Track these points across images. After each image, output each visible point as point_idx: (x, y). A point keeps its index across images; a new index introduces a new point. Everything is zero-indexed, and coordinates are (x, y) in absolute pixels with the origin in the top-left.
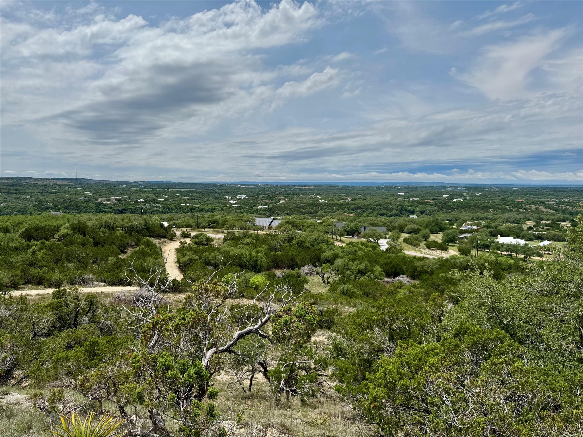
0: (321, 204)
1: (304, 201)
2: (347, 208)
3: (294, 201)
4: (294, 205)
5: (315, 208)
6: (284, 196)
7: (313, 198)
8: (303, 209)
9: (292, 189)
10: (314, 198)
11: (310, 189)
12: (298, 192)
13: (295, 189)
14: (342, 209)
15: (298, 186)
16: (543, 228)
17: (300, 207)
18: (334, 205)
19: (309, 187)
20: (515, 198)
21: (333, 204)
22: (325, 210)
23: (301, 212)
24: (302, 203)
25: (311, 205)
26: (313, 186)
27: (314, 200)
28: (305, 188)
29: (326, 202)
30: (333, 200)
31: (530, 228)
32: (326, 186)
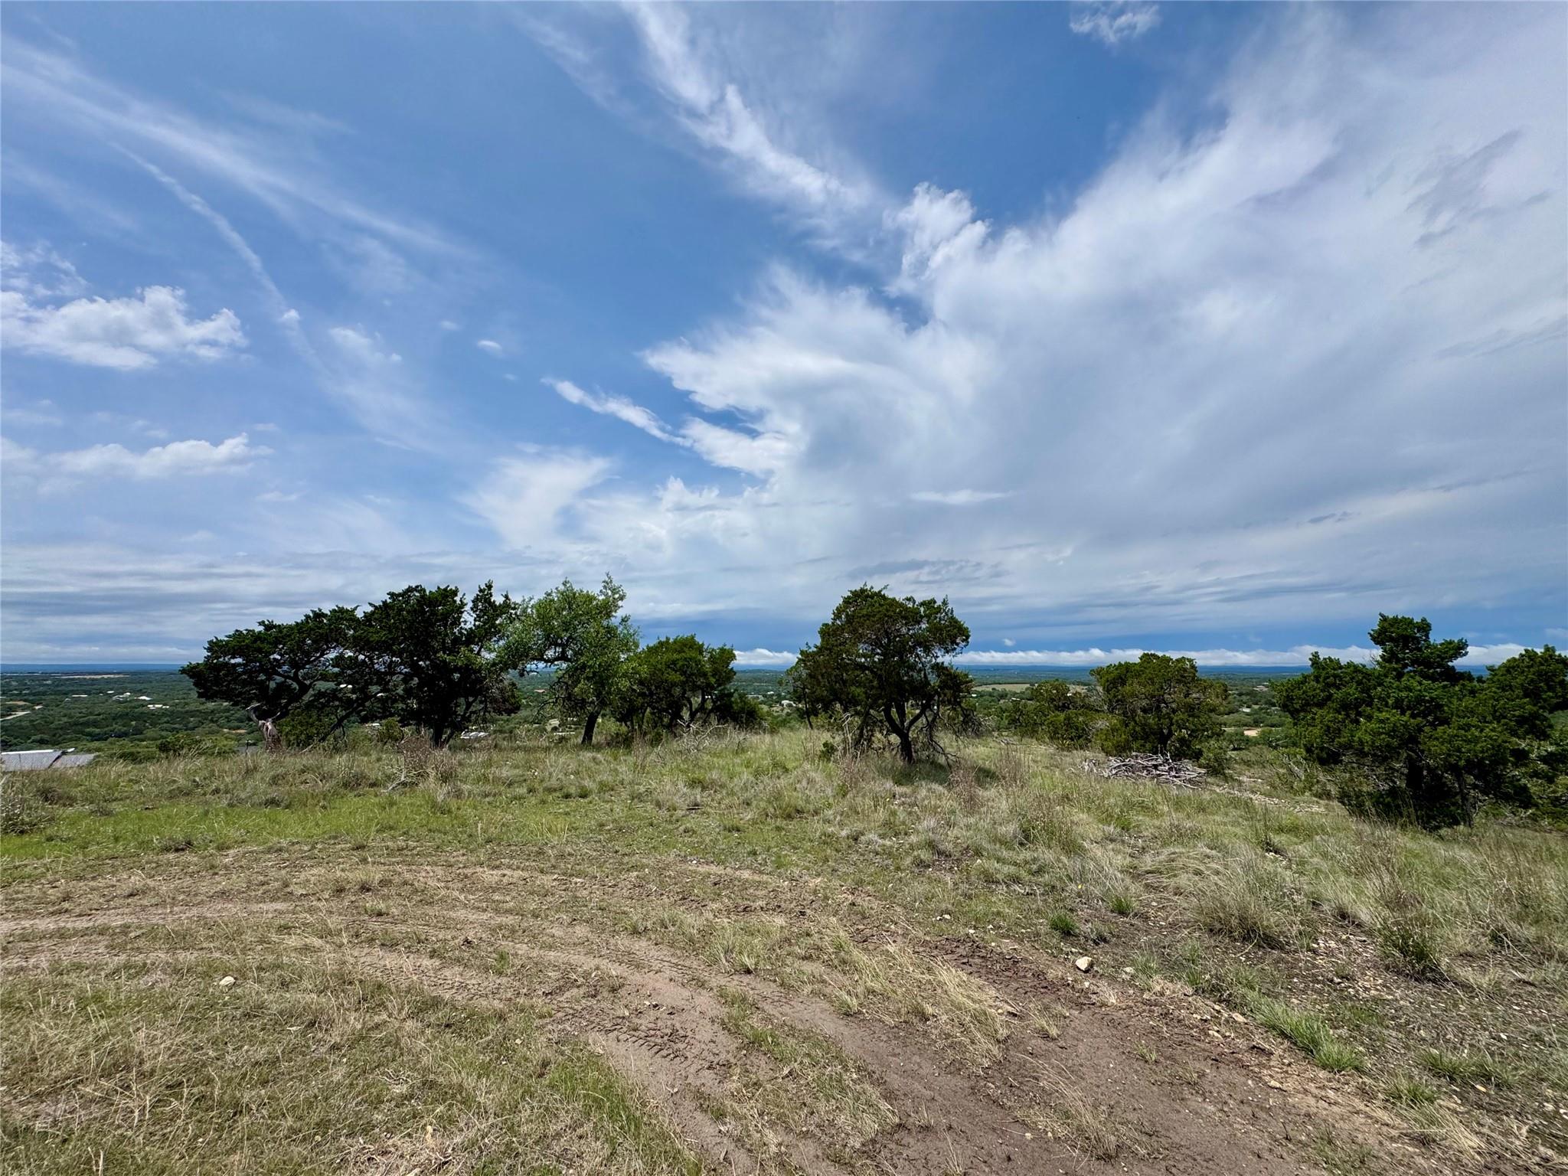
0: (152, 713)
1: (97, 710)
2: (226, 717)
3: (65, 711)
4: (65, 719)
5: (133, 723)
6: (25, 701)
7: (126, 702)
8: (96, 727)
9: (49, 682)
10: (130, 701)
11: (108, 681)
12: (71, 688)
13: (58, 683)
14: (212, 721)
15: (67, 674)
16: (570, 728)
17: (87, 724)
18: (192, 713)
19: (106, 676)
20: (534, 688)
21: (187, 712)
22: (165, 725)
23: (89, 734)
24: (91, 714)
25: (121, 716)
26: (119, 673)
27: (133, 705)
28: (93, 680)
29: (166, 709)
30: (186, 704)
31: (555, 729)
32: (157, 673)
